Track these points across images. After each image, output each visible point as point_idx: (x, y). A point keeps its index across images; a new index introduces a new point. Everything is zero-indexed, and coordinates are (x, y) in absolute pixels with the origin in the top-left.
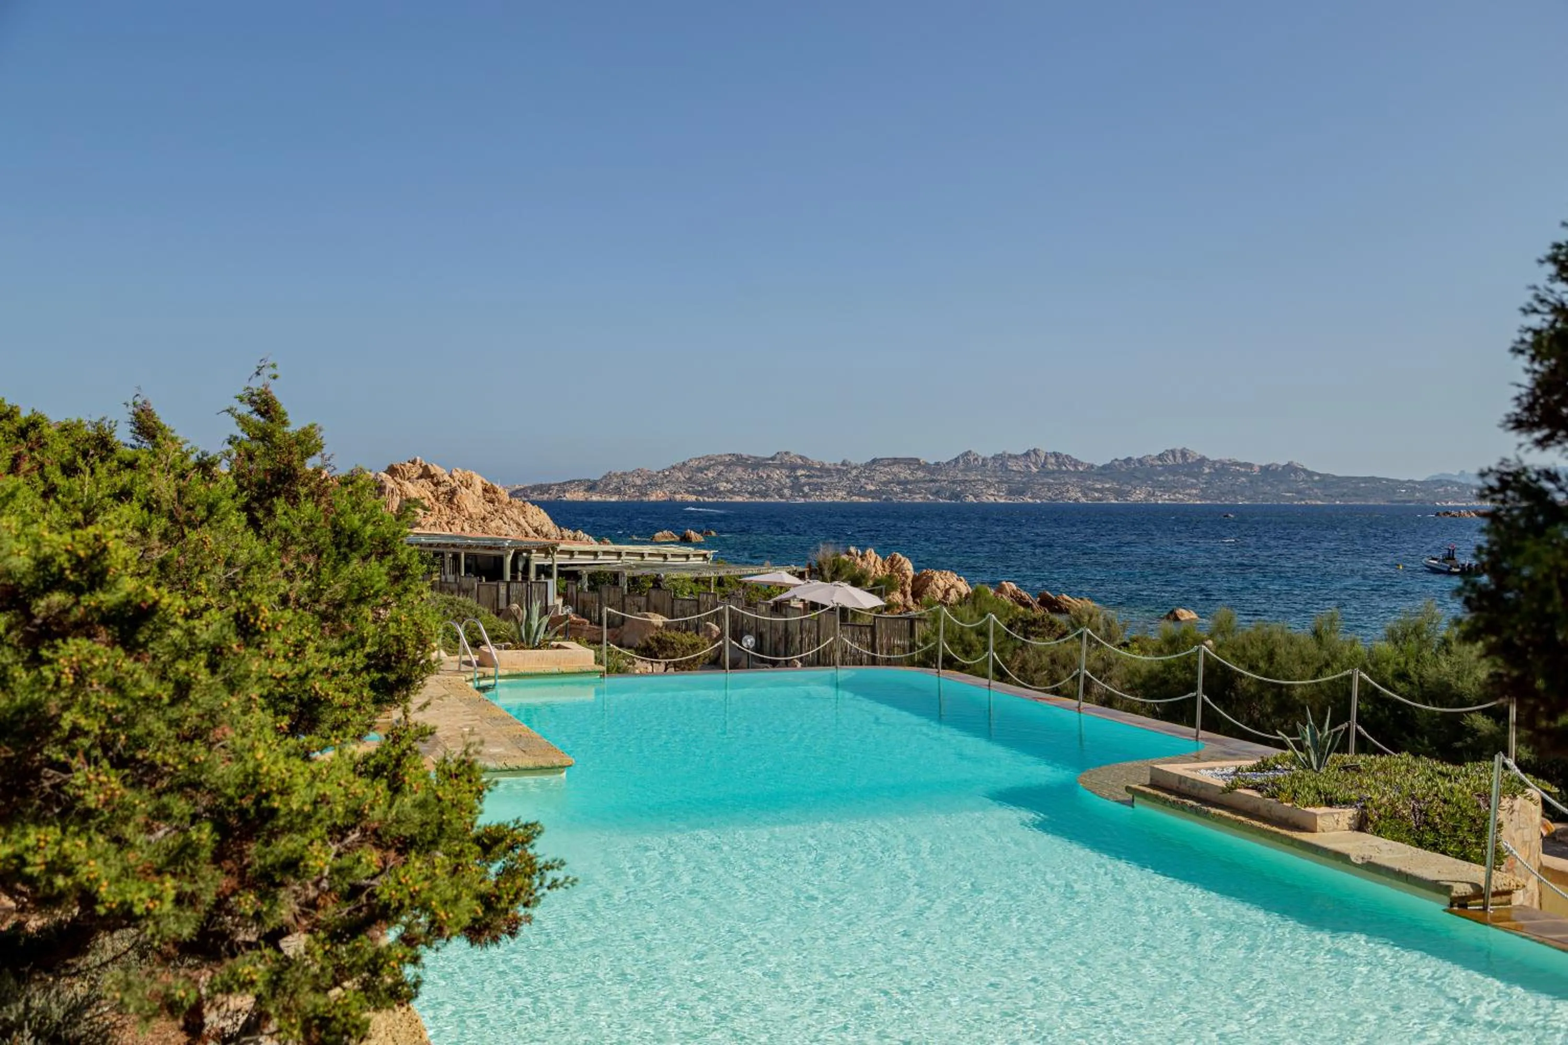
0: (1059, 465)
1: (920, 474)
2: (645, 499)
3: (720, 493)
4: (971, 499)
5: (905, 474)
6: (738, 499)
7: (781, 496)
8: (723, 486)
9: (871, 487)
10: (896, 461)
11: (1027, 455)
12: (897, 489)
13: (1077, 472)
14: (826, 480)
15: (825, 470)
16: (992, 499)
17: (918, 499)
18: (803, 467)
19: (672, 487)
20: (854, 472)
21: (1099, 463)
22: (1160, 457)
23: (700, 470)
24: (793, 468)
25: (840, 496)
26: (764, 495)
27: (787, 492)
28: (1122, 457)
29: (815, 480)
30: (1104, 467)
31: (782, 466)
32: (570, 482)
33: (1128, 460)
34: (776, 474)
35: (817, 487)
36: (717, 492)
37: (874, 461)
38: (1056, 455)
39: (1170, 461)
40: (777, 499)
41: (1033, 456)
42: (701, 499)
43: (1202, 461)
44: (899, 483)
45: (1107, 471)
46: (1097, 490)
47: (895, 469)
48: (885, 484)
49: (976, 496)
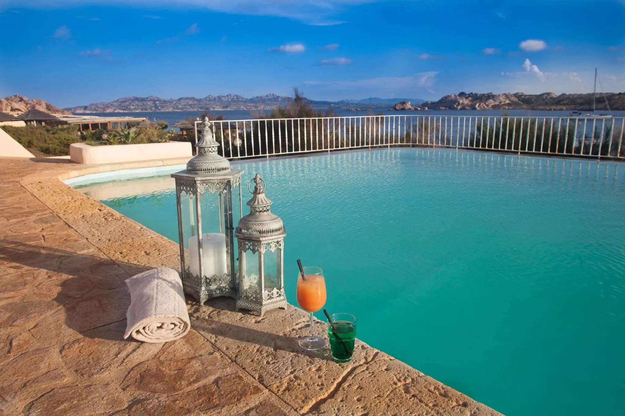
0: (238, 99)
1: (195, 102)
2: (105, 112)
3: (131, 109)
4: (212, 109)
5: (191, 102)
6: (137, 111)
7: (151, 110)
8: (132, 107)
9: (180, 107)
10: (187, 98)
11: (228, 96)
12: (189, 107)
13: (243, 101)
14: (166, 105)
15: (165, 102)
16: (218, 109)
17: (195, 110)
18: (158, 101)
19: (114, 108)
20: (175, 102)
21: (249, 98)
22: (267, 96)
23: (123, 102)
24: (154, 101)
25: (171, 110)
26: (146, 110)
27: (153, 108)
28: (255, 96)
29: (161, 105)
30: (251, 99)
31: (150, 100)
32: (78, 107)
33: (257, 97)
34: (149, 103)
35: (163, 107)
36: (130, 109)
37: (181, 98)
38: (237, 96)
39: (270, 97)
40: (150, 111)
41: (230, 97)
42: (124, 111)
43: (278, 97)
44: (189, 105)
45: (252, 101)
46: (249, 106)
47: (188, 101)
48: (185, 105)
49: (213, 108)
